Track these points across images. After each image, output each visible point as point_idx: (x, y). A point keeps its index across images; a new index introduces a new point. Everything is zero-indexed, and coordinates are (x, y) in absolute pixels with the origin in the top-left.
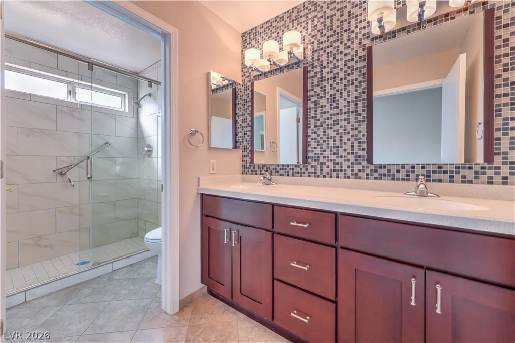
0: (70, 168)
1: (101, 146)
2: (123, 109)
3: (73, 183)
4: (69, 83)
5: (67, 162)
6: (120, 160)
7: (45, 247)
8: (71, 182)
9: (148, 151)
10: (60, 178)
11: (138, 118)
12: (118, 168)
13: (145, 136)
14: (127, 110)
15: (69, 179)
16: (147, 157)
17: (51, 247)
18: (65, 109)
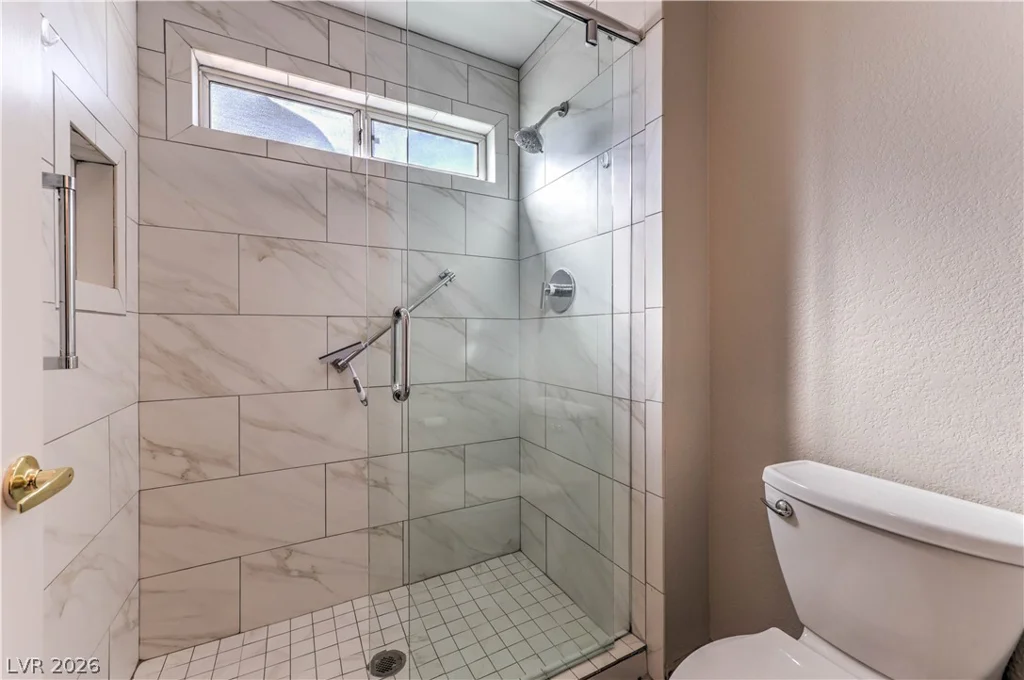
0: (356, 348)
1: (430, 286)
2: (482, 177)
3: (363, 392)
4: (357, 110)
5: (352, 331)
6: (475, 326)
7: (302, 574)
8: (359, 390)
9: (559, 293)
10: (335, 378)
11: (519, 200)
12: (472, 349)
13: (545, 246)
14: (492, 178)
15: (356, 382)
16: (552, 313)
17: (312, 575)
18: (346, 179)
